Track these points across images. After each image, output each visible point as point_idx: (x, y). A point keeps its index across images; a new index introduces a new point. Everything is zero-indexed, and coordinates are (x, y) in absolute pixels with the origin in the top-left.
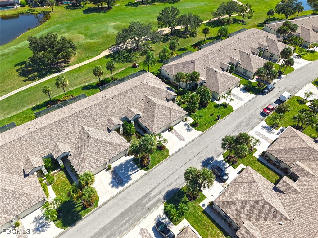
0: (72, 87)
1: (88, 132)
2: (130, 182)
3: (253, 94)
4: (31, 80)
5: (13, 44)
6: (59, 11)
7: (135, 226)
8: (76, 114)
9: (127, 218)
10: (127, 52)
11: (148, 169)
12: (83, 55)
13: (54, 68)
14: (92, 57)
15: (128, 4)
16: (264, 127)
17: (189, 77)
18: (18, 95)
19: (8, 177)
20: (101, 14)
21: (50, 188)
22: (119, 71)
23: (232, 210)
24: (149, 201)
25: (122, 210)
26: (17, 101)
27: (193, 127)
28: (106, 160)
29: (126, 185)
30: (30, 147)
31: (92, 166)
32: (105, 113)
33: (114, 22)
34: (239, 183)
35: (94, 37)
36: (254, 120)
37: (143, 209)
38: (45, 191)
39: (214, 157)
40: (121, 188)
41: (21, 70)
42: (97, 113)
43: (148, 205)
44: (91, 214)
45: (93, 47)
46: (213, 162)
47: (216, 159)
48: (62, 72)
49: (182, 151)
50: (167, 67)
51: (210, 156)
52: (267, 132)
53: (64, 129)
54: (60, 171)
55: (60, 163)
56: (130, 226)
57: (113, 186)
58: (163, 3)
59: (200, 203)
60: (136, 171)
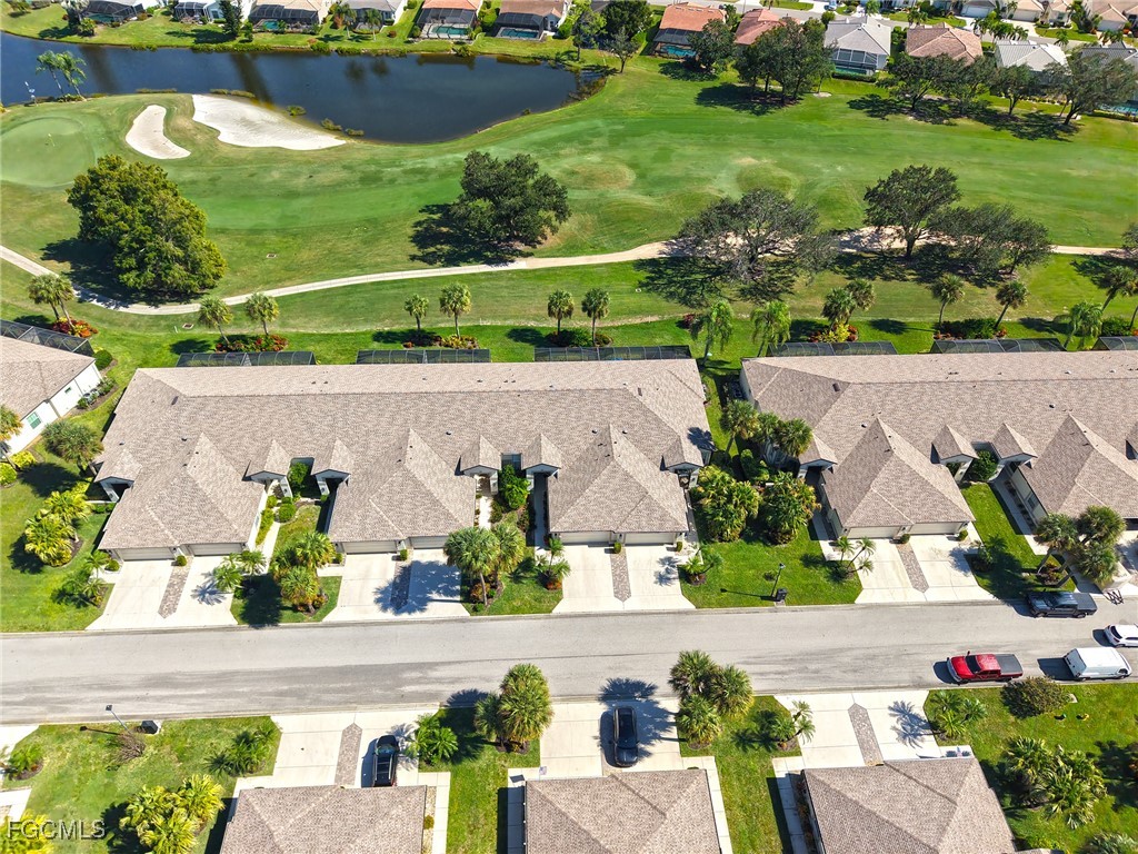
0: (494, 318)
1: (408, 449)
2: (417, 615)
3: (986, 587)
4: (425, 261)
5: (460, 146)
6: (640, 73)
7: (349, 709)
8: (414, 396)
9: (349, 684)
10: (708, 271)
11: (475, 611)
12: (586, 237)
13: (495, 248)
14: (604, 251)
15: (863, 100)
16: (901, 710)
17: (771, 430)
18: (375, 287)
19: (218, 464)
20: (744, 118)
21: (276, 527)
22: (638, 321)
23: (546, 832)
24: (417, 681)
25: (353, 661)
26: (363, 303)
27: (680, 578)
28: (400, 533)
29: (405, 616)
30: (287, 423)
31: (365, 529)
32: (478, 423)
33: (754, 157)
34: (629, 789)
35: (657, 190)
36: (891, 670)
37: (392, 689)
38: (262, 528)
39: (657, 692)
40: (389, 615)
41: (425, 225)
42: (461, 414)
43: (408, 689)
44: (299, 627)
45: (628, 219)
46: (644, 700)
47: (657, 699)
48: (502, 268)
49: (592, 621)
50: (758, 366)
51: (648, 681)
52: (894, 728)
53: (370, 417)
54: (316, 503)
55: (321, 487)
56: (340, 704)
57: (378, 601)
58: (988, 128)
59: (512, 766)
60: (450, 598)
